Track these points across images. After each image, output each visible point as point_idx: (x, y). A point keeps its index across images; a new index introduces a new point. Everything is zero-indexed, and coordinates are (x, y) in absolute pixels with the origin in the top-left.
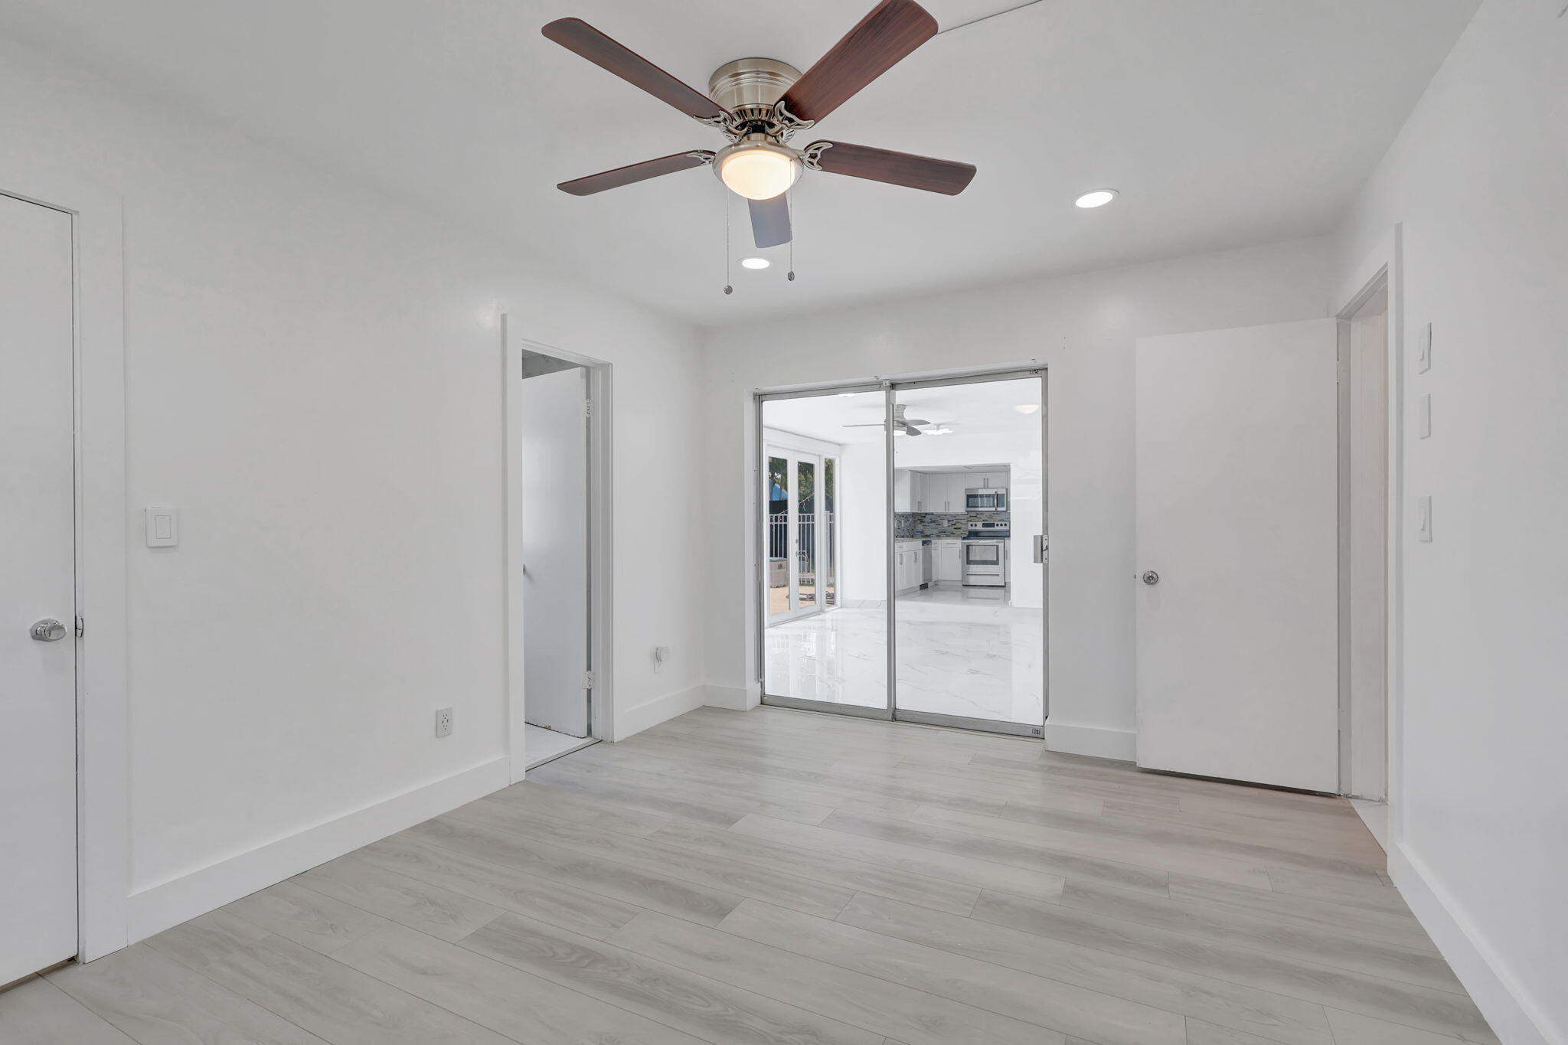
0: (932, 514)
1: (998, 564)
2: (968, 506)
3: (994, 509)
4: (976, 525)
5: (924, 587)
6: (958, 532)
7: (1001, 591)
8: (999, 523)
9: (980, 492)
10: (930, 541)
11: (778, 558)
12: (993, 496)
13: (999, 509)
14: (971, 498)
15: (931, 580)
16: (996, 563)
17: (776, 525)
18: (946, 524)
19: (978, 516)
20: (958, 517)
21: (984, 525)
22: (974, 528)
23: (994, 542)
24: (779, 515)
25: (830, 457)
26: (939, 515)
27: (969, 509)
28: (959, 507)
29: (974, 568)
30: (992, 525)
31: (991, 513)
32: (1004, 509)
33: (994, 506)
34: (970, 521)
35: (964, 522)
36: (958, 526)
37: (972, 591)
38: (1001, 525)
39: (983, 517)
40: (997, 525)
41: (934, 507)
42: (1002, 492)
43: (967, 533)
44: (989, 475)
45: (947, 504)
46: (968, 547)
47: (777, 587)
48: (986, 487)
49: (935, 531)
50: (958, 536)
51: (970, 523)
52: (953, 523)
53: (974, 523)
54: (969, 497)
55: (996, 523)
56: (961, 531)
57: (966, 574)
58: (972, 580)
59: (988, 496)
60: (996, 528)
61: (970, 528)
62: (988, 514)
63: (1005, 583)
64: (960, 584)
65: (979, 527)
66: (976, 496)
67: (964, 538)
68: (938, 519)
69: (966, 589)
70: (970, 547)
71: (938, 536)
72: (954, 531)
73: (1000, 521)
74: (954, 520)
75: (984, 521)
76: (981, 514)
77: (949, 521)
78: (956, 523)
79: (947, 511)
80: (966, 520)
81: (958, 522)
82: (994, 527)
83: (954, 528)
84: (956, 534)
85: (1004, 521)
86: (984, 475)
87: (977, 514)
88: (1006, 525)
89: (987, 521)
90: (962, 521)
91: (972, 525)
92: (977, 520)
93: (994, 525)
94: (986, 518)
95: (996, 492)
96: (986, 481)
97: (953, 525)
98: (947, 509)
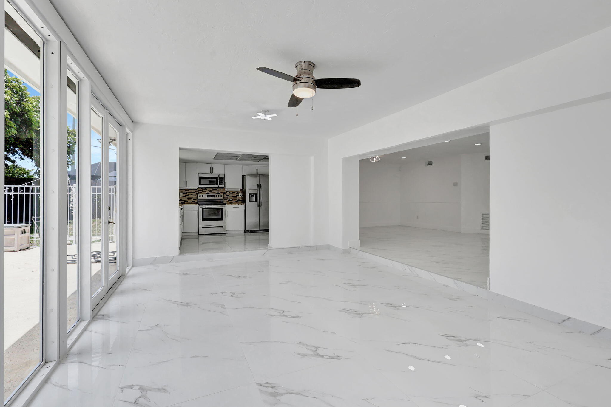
3: (217, 186)
4: (203, 196)
8: (217, 195)
9: (208, 176)
11: (18, 225)
12: (216, 178)
13: (220, 186)
16: (221, 219)
17: (16, 196)
20: (189, 191)
21: (208, 196)
22: (201, 198)
23: (220, 206)
24: (19, 186)
27: (200, 186)
29: (206, 223)
30: (212, 196)
32: (222, 186)
33: (217, 184)
34: (199, 193)
35: (194, 194)
36: (190, 196)
38: (219, 196)
39: (207, 191)
40: (216, 196)
42: (222, 176)
43: (197, 201)
44: (213, 166)
45: (185, 182)
47: (21, 250)
48: (211, 172)
51: (199, 195)
53: (201, 195)
54: (201, 178)
56: (192, 200)
57: (201, 228)
59: (212, 178)
60: (215, 198)
61: (199, 198)
62: (210, 189)
63: (226, 231)
64: (197, 234)
65: (205, 197)
66: (205, 178)
67: (199, 204)
69: (201, 237)
72: (187, 200)
73: (217, 193)
75: (207, 193)
76: (206, 189)
77: (183, 193)
78: (189, 194)
79: (185, 187)
80: (195, 193)
81: (191, 194)
82: (214, 197)
83: (187, 198)
84: (189, 201)
85: (222, 193)
86: (210, 165)
87: (203, 189)
88: (221, 196)
89: (209, 193)
90: (193, 194)
91: (200, 196)
92: (202, 193)
93: (214, 196)
94: (209, 192)
95: (218, 176)
96: (211, 169)
97: (187, 195)
98: (185, 185)
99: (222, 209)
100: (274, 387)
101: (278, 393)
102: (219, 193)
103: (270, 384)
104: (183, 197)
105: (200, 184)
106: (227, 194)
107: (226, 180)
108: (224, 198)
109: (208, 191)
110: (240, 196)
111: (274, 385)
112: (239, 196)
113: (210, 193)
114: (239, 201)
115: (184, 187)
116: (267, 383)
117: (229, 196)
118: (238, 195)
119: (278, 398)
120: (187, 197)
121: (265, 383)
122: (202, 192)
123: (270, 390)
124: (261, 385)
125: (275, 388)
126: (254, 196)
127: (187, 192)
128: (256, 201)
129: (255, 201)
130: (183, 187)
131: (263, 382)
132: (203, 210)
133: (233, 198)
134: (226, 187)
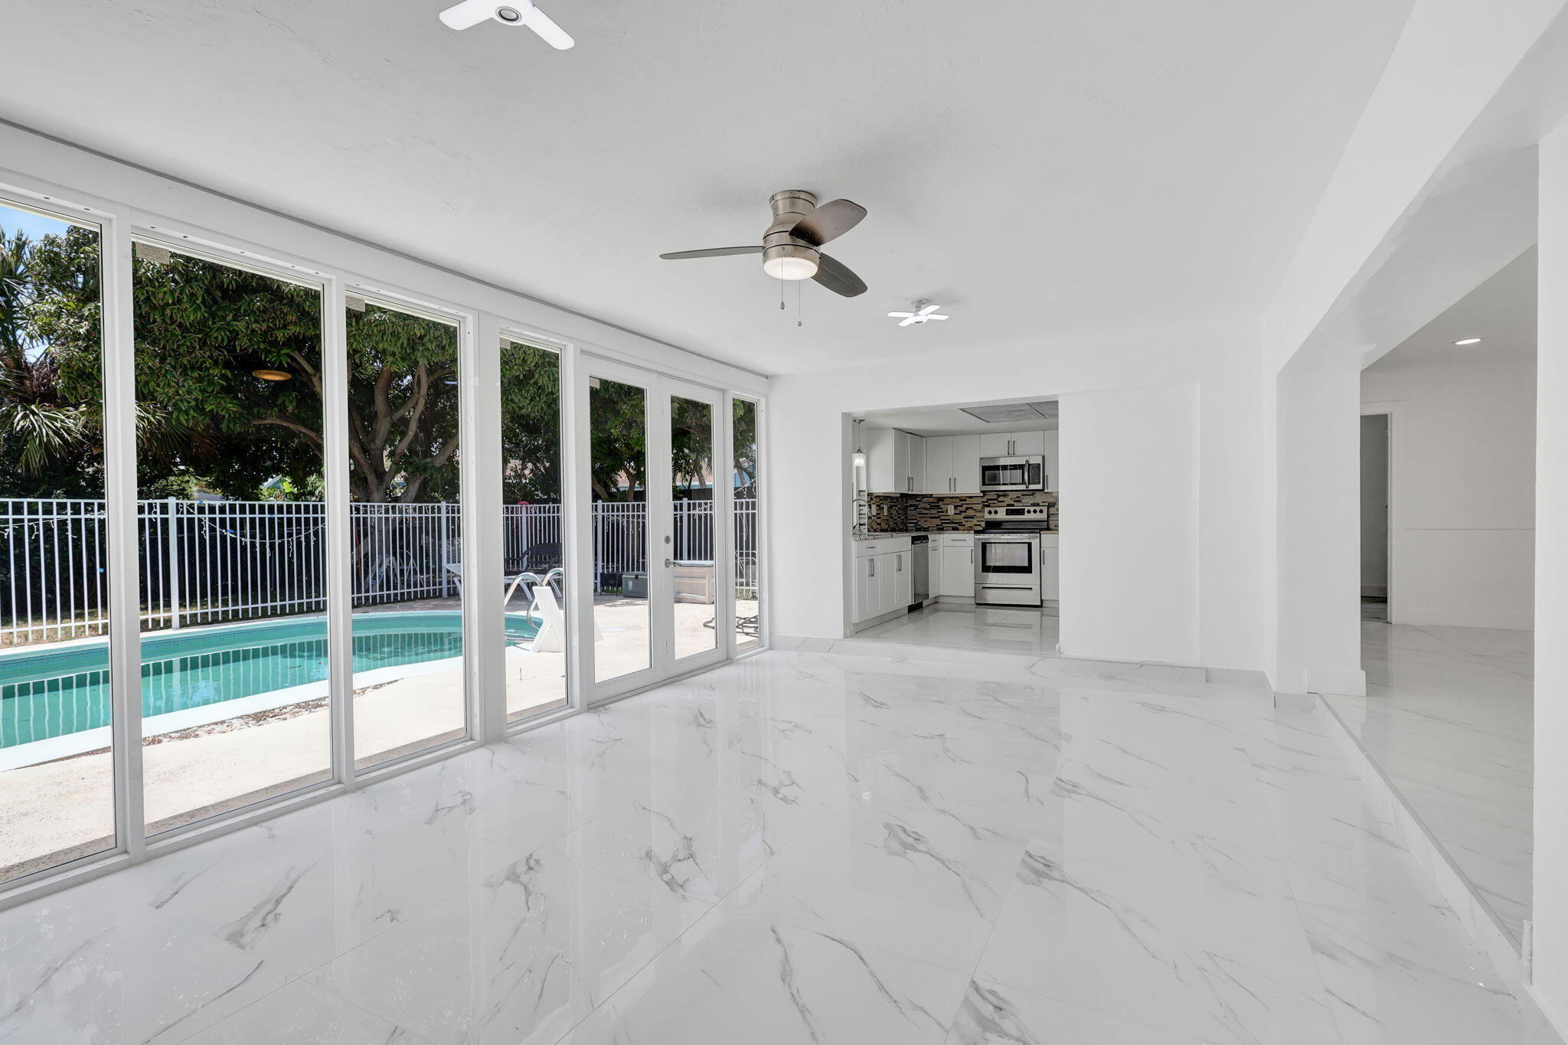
0: (931, 496)
1: (1030, 572)
2: (984, 484)
3: (1023, 487)
4: (996, 512)
5: (913, 608)
6: (969, 522)
7: (1035, 614)
8: (1032, 509)
9: (1002, 462)
10: (926, 538)
12: (1021, 467)
13: (1032, 487)
14: (990, 472)
15: (927, 596)
16: (1027, 570)
18: (951, 510)
19: (1000, 499)
20: (969, 501)
21: (1008, 512)
22: (993, 517)
23: (1024, 537)
25: (748, 397)
26: (941, 499)
27: (986, 488)
28: (970, 485)
29: (993, 578)
30: (1021, 512)
31: (1018, 494)
32: (1040, 487)
33: (1023, 483)
34: (988, 506)
35: (979, 507)
36: (970, 513)
37: (993, 615)
38: (1035, 511)
39: (1008, 501)
40: (1029, 512)
41: (935, 486)
42: (1036, 460)
43: (983, 524)
44: (1015, 436)
45: (953, 482)
46: (984, 546)
48: (1011, 454)
49: (935, 522)
50: (970, 529)
51: (987, 510)
52: (962, 509)
53: (993, 510)
54: (985, 469)
55: (1027, 509)
56: (975, 521)
57: (981, 587)
58: (992, 597)
59: (1014, 467)
60: (1027, 517)
61: (987, 516)
62: (1016, 495)
63: (1042, 601)
64: (973, 601)
65: (1001, 515)
66: (997, 468)
67: (977, 532)
68: (940, 503)
69: (981, 609)
70: (988, 545)
71: (940, 529)
72: (964, 521)
73: (1032, 505)
74: (962, 502)
75: (1008, 505)
76: (1005, 496)
77: (956, 507)
78: (967, 509)
79: (953, 492)
80: (981, 505)
81: (970, 508)
82: (1024, 514)
83: (964, 518)
84: (968, 525)
85: (1044, 504)
86: (1008, 437)
87: (999, 496)
88: (1041, 511)
89: (1013, 505)
90: (975, 507)
91: (990, 512)
92: (998, 504)
93: (1024, 512)
94: (1012, 502)
95: (1027, 461)
96: (1011, 445)
97: (963, 512)
98: (952, 489)
99: (1030, 545)
100: (1001, 1009)
101: (998, 1025)
102: (1038, 505)
103: (998, 998)
104: (955, 514)
107: (1053, 471)
108: (1048, 515)
109: (1011, 499)
111: (1003, 1006)
113: (1015, 504)
116: (993, 993)
119: (988, 1035)
120: (964, 514)
121: (989, 991)
122: (995, 502)
123: (988, 1010)
124: (976, 990)
125: (1003, 1012)
130: (950, 492)
131: (984, 985)
132: (985, 543)
134: (1047, 488)
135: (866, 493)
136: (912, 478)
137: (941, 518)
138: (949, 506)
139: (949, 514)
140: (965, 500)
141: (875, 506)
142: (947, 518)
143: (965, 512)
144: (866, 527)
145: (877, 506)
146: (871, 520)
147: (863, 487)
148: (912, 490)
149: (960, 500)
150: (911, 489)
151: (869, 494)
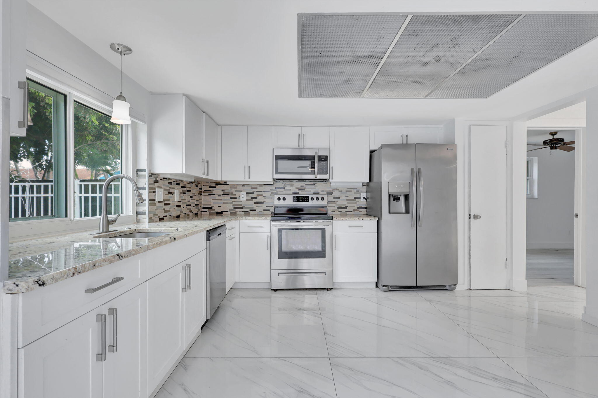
0: (225, 184)
1: (324, 256)
3: (311, 177)
4: (284, 199)
6: (259, 209)
8: (315, 197)
9: (293, 153)
12: (312, 158)
13: (320, 177)
16: (321, 254)
18: (243, 197)
19: (286, 187)
20: (259, 188)
21: (296, 200)
22: (282, 203)
23: (316, 224)
26: (235, 186)
27: (277, 177)
28: (264, 173)
30: (305, 199)
31: (306, 183)
32: (326, 177)
33: (312, 172)
34: (277, 193)
35: (267, 194)
36: (260, 199)
38: (317, 199)
39: (293, 189)
40: (312, 199)
41: (230, 173)
42: (324, 153)
44: (304, 131)
45: (247, 169)
48: (302, 146)
49: (230, 207)
50: (261, 215)
51: (276, 197)
52: (253, 196)
53: (282, 197)
54: (278, 158)
55: (310, 197)
56: (264, 207)
59: (306, 158)
60: (311, 203)
61: (277, 203)
62: (299, 185)
63: (333, 284)
65: (289, 202)
68: (234, 190)
70: (283, 232)
71: (234, 215)
72: (254, 207)
73: (314, 193)
75: (294, 193)
76: (291, 184)
77: (248, 194)
78: (258, 195)
79: (248, 179)
80: (270, 193)
81: (261, 195)
82: (308, 201)
83: (255, 203)
85: (323, 193)
86: (298, 130)
87: (285, 185)
88: (323, 199)
89: (298, 193)
90: (265, 194)
91: (279, 199)
92: (286, 192)
93: (308, 199)
94: (297, 191)
95: (316, 153)
96: (301, 137)
97: (254, 198)
98: (247, 176)
99: (323, 231)
102: (318, 193)
104: (247, 200)
105: (277, 172)
106: (336, 194)
107: (333, 162)
108: (329, 202)
109: (297, 188)
110: (364, 198)
112: (360, 198)
113: (300, 192)
114: (360, 210)
115: (246, 180)
117: (339, 198)
118: (358, 196)
120: (255, 201)
122: (283, 190)
126: (402, 199)
127: (254, 190)
128: (407, 212)
129: (404, 210)
130: (243, 180)
132: (280, 231)
133: (348, 203)
134: (332, 179)
135: (146, 173)
136: (207, 162)
137: (234, 203)
138: (241, 193)
139: (241, 200)
140: (256, 188)
141: (162, 190)
142: (240, 203)
143: (256, 198)
144: (146, 216)
145: (165, 190)
146: (154, 208)
147: (143, 164)
148: (207, 175)
149: (252, 188)
150: (206, 172)
151: (151, 175)
